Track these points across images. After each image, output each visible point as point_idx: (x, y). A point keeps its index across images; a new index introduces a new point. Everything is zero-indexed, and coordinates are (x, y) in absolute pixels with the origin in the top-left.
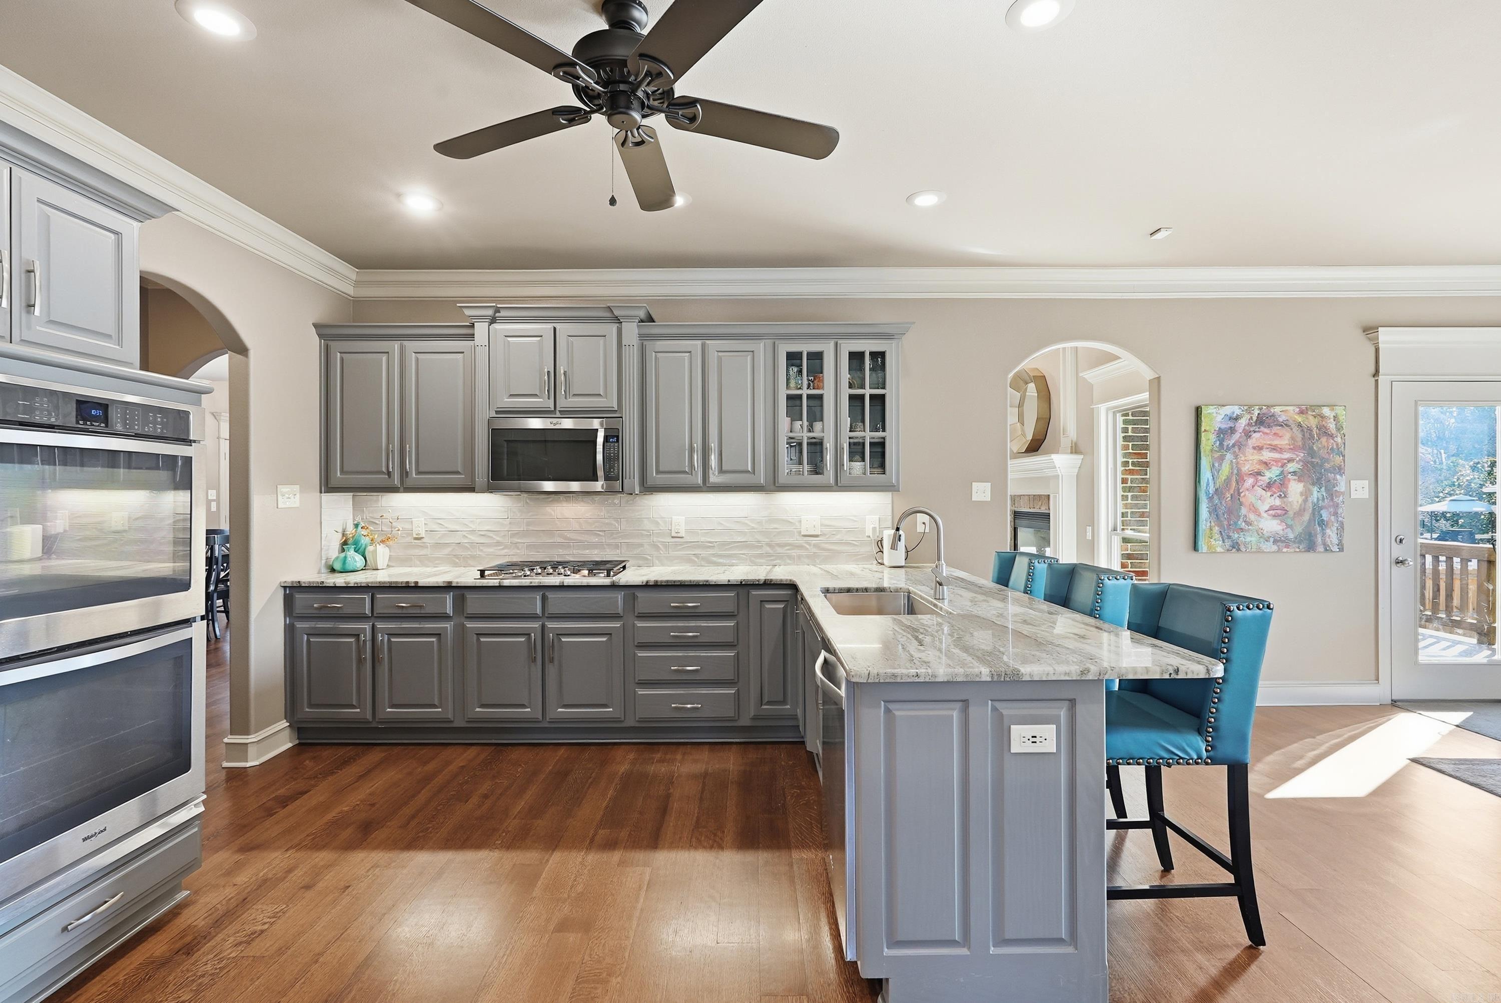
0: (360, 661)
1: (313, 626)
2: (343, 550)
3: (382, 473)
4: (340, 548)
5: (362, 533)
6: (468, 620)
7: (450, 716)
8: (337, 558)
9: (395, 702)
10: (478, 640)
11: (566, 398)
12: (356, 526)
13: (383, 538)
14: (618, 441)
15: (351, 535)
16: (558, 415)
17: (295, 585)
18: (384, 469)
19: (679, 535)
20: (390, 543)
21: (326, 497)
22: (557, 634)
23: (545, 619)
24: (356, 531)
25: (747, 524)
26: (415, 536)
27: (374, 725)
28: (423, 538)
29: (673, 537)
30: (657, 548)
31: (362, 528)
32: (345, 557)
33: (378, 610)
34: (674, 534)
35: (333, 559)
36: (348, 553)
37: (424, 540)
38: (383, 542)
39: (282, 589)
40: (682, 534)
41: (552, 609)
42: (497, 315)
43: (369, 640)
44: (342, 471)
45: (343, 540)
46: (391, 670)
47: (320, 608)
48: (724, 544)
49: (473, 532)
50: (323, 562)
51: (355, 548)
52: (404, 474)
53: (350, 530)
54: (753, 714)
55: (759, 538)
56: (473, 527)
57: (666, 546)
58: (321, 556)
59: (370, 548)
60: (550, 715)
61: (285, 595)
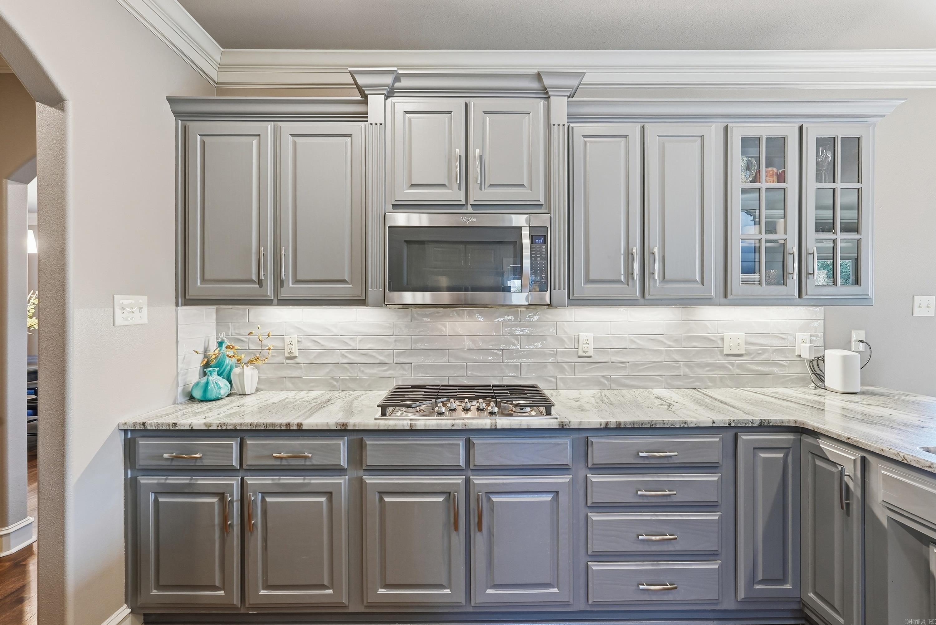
0: (225, 528)
1: (163, 481)
2: (205, 374)
3: (251, 281)
4: (202, 371)
5: (228, 353)
6: (366, 473)
7: (345, 600)
8: (197, 384)
9: (270, 583)
10: (381, 499)
11: (481, 189)
12: (220, 344)
13: (252, 357)
14: (545, 242)
15: (214, 357)
16: (470, 210)
17: (138, 428)
18: (254, 277)
19: (587, 354)
20: (259, 363)
21: (184, 311)
22: (486, 493)
23: (470, 473)
24: (220, 350)
25: (662, 342)
26: (287, 355)
27: (242, 611)
28: (296, 357)
29: (580, 357)
30: (561, 368)
31: (226, 348)
32: (207, 383)
33: (249, 461)
34: (581, 353)
35: (192, 385)
36: (210, 378)
37: (297, 360)
38: (251, 362)
39: (123, 434)
40: (591, 353)
41: (479, 459)
42: (397, 85)
43: (237, 501)
44: (203, 280)
45: (204, 363)
46: (265, 539)
47: (173, 459)
48: (636, 365)
49: (352, 350)
50: (180, 389)
51: (218, 372)
52: (279, 282)
53: (213, 349)
54: (743, 597)
55: (677, 357)
56: (353, 345)
57: (572, 366)
58: (178, 382)
59: (237, 371)
60: (477, 599)
61: (126, 439)
